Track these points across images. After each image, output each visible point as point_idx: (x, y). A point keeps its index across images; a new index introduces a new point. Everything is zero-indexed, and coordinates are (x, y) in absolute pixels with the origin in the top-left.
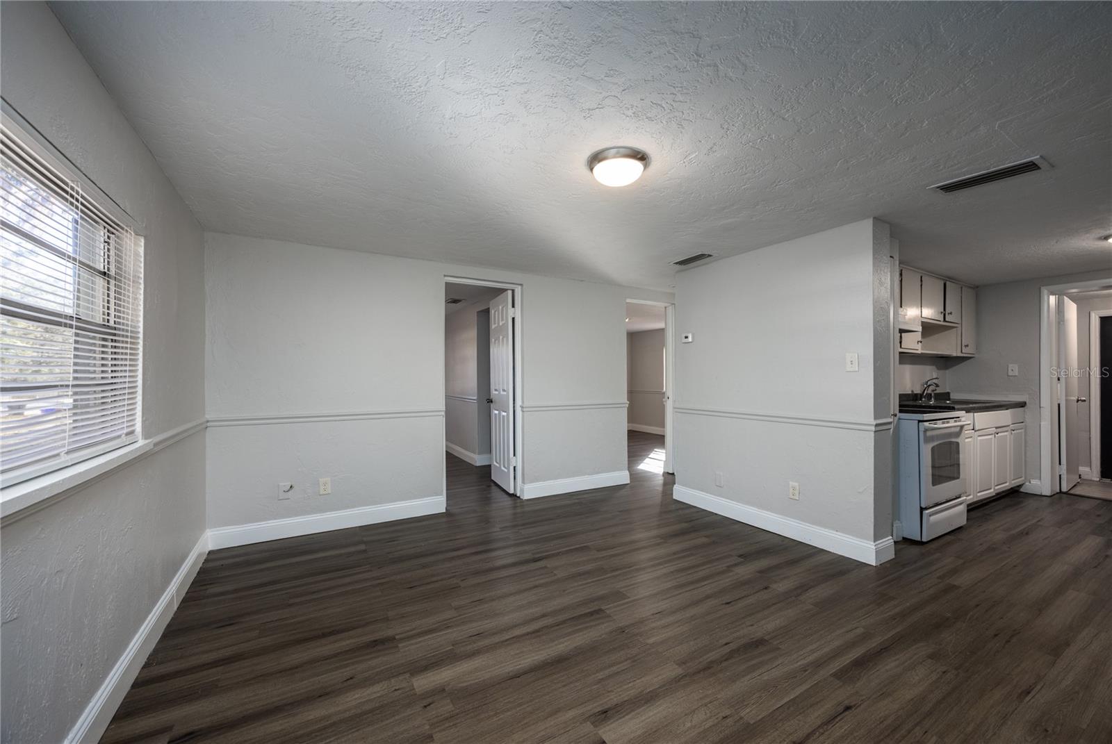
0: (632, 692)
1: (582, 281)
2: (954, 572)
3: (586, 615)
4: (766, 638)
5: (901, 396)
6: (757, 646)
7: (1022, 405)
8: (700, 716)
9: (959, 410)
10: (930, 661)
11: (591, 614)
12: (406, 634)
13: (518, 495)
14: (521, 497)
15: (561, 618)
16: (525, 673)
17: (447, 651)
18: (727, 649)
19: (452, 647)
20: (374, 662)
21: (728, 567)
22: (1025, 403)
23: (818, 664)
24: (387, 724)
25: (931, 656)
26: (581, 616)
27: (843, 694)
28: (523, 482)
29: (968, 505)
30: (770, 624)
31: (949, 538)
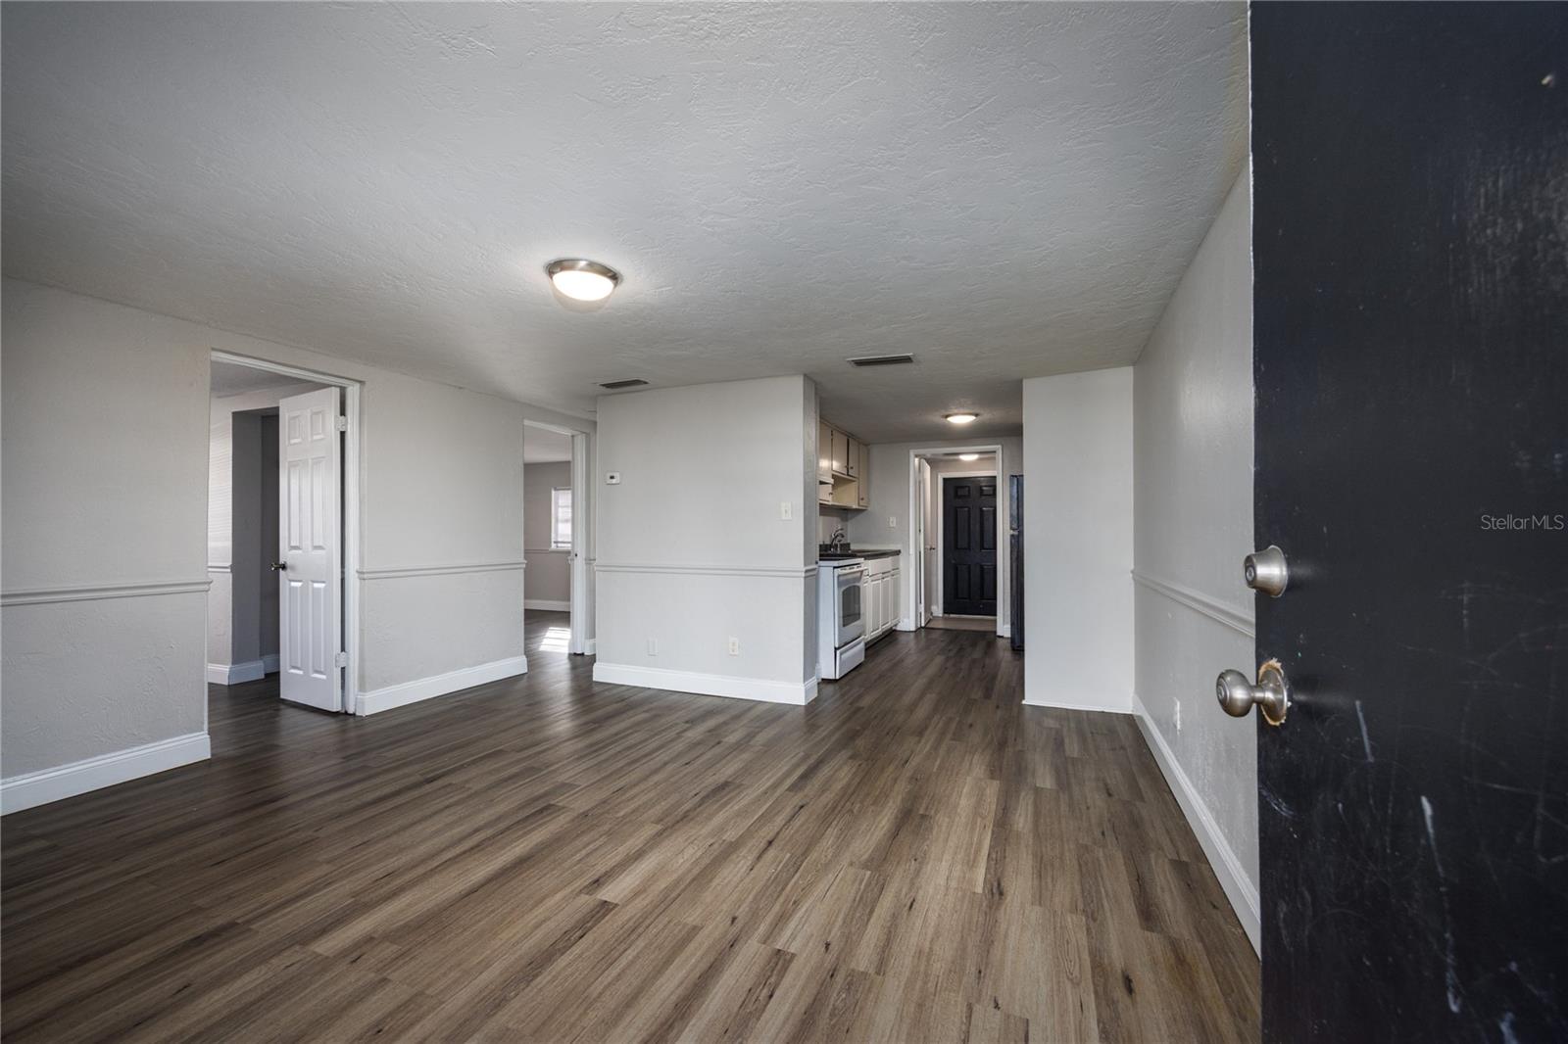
0: (618, 858)
1: (460, 388)
2: (860, 697)
3: (534, 814)
4: (730, 780)
5: (820, 546)
6: (724, 789)
7: (898, 553)
8: (690, 851)
9: (860, 557)
10: (850, 761)
11: (541, 811)
12: (255, 913)
13: (351, 711)
14: (357, 714)
15: (502, 826)
16: (482, 885)
17: (347, 905)
18: (697, 798)
19: (353, 899)
20: (219, 957)
21: (678, 733)
22: (900, 551)
23: (775, 786)
24: (305, 996)
25: (850, 758)
26: (528, 817)
27: (797, 799)
28: (362, 688)
29: (866, 644)
30: (728, 770)
31: (854, 673)
